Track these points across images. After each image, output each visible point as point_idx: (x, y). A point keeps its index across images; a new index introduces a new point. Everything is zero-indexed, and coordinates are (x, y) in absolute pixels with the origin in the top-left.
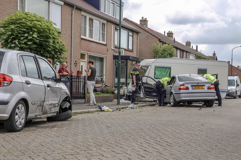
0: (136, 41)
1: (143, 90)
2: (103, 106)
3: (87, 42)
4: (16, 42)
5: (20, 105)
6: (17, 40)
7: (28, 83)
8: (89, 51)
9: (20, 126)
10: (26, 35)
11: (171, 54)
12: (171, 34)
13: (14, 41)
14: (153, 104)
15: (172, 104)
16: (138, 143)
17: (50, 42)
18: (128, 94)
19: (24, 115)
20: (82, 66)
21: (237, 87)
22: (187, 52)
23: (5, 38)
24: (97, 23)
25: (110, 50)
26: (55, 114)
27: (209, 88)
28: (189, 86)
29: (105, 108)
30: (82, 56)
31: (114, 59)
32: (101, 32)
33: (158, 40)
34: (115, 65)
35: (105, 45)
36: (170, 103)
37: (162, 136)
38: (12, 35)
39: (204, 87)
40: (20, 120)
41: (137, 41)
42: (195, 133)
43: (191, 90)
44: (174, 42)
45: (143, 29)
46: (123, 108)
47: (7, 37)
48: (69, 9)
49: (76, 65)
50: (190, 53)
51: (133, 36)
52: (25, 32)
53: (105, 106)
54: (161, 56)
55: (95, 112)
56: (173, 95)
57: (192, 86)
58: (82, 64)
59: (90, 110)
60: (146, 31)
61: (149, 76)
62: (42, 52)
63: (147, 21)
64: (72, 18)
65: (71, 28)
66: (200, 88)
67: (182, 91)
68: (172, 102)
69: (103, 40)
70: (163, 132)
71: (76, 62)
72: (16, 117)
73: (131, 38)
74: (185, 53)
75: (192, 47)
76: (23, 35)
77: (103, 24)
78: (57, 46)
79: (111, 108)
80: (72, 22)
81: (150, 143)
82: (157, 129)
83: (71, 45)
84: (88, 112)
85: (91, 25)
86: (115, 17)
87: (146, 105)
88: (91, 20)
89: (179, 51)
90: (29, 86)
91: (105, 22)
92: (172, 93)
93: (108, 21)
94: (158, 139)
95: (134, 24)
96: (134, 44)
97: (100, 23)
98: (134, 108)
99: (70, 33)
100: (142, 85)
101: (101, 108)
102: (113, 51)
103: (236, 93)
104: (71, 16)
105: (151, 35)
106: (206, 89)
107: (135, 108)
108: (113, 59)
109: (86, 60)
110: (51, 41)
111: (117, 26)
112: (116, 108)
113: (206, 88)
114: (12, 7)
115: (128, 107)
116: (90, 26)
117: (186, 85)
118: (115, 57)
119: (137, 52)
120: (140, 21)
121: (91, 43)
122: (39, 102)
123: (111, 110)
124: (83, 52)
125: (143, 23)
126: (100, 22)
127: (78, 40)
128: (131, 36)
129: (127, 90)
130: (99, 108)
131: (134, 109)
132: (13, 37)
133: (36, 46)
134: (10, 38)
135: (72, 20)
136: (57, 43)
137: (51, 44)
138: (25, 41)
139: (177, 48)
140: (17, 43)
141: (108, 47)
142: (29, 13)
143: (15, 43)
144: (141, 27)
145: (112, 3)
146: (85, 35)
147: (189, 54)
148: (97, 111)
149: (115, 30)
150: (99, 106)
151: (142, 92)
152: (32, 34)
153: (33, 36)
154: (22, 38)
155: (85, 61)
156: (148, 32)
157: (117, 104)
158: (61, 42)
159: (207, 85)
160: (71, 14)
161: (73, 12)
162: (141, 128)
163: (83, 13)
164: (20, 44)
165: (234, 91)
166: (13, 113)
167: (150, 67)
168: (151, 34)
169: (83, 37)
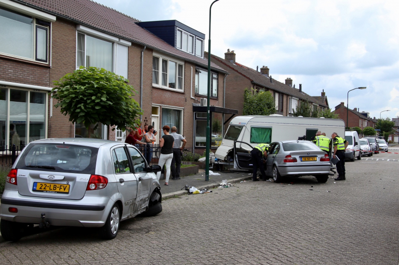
0: (222, 86)
1: (237, 159)
2: (191, 187)
3: (160, 92)
4: (82, 105)
5: (115, 209)
6: (83, 104)
7: (121, 181)
8: (162, 103)
9: (115, 232)
10: (93, 98)
11: (269, 104)
12: (266, 71)
13: (79, 105)
14: (250, 176)
15: (275, 179)
16: (255, 259)
17: (122, 104)
18: (216, 162)
19: (118, 218)
20: (153, 123)
21: (355, 145)
22: (288, 95)
23: (68, 101)
24: (172, 66)
25: (188, 99)
26: (145, 210)
27: (322, 160)
28: (297, 157)
29: (193, 189)
30: (154, 110)
31: (194, 111)
32: (177, 76)
33: (249, 81)
34: (196, 119)
35: (183, 94)
36: (272, 178)
37: (278, 245)
38: (76, 97)
39: (315, 158)
40: (115, 225)
41: (224, 84)
42: (314, 237)
43: (299, 162)
44: (271, 82)
45: (230, 67)
46: (214, 187)
47: (70, 100)
48: (137, 51)
49: (146, 122)
50: (292, 96)
51: (218, 79)
52: (91, 95)
53: (193, 187)
54: (257, 107)
55: (182, 195)
56: (277, 168)
57: (301, 157)
58: (153, 120)
59: (176, 193)
60: (233, 69)
61: (243, 141)
62: (112, 117)
63: (235, 55)
64: (141, 62)
65: (140, 75)
66: (311, 160)
67: (288, 164)
68: (275, 177)
69: (180, 87)
70: (278, 238)
71: (146, 118)
72: (112, 222)
73: (215, 82)
74: (285, 98)
75: (294, 86)
76: (89, 98)
77: (180, 66)
78: (130, 109)
79: (200, 187)
80: (141, 67)
81: (268, 258)
82: (270, 234)
83: (140, 97)
84: (174, 197)
85: (165, 69)
86: (194, 54)
87: (241, 180)
88: (165, 62)
89: (277, 95)
90: (123, 184)
91: (182, 63)
92: (274, 165)
93: (187, 62)
94: (276, 252)
95: (219, 60)
96: (219, 89)
97: (176, 65)
98: (227, 187)
99: (139, 81)
100: (236, 153)
101: (188, 190)
102: (192, 101)
103: (354, 154)
104: (140, 59)
105: (241, 76)
106: (318, 161)
107: (229, 186)
108: (192, 111)
109: (158, 115)
110: (124, 104)
111: (197, 67)
112: (206, 188)
113: (318, 159)
114: (69, 54)
115: (220, 185)
116: (163, 70)
117: (293, 156)
118: (195, 109)
119: (223, 100)
120: (225, 54)
121: (165, 92)
122: (131, 201)
123: (201, 192)
124: (154, 105)
125: (229, 57)
126: (176, 63)
127: (148, 89)
128: (215, 78)
129: (214, 157)
130: (186, 190)
131: (227, 189)
132: (77, 99)
133: (105, 110)
134: (74, 102)
135: (141, 64)
136: (130, 105)
137: (124, 107)
138: (92, 104)
139: (275, 91)
140: (83, 108)
141: (187, 96)
142: (95, 68)
143: (80, 108)
144: (227, 63)
145: (190, 36)
146: (157, 82)
147: (290, 97)
148: (184, 194)
149: (195, 72)
150: (186, 187)
151: (235, 163)
152: (101, 97)
153: (102, 99)
154: (88, 101)
155: (158, 117)
156: (237, 71)
157: (206, 180)
158: (135, 104)
159: (320, 156)
160: (140, 57)
161: (143, 54)
162: (250, 232)
163: (155, 54)
164: (85, 107)
165: (351, 151)
166: (109, 219)
167: (244, 128)
168: (241, 74)
169: (154, 85)
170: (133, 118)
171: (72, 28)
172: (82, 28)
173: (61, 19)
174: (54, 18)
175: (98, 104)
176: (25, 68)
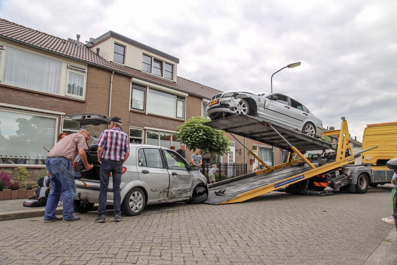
4: (189, 138)
5: (136, 193)
7: (145, 172)
8: (260, 144)
9: (137, 211)
10: (195, 134)
26: (188, 198)
30: (255, 148)
34: (283, 153)
40: (136, 206)
49: (249, 154)
52: (194, 132)
72: (131, 203)
75: (352, 138)
76: (193, 134)
109: (257, 151)
122: (162, 189)
124: (254, 145)
137: (215, 139)
138: (195, 137)
140: (189, 140)
154: (193, 136)
164: (191, 139)
166: (126, 200)
170: (226, 147)
171: (199, 100)
172: (205, 100)
173: (191, 95)
174: (187, 95)
175: (198, 137)
176: (170, 122)
